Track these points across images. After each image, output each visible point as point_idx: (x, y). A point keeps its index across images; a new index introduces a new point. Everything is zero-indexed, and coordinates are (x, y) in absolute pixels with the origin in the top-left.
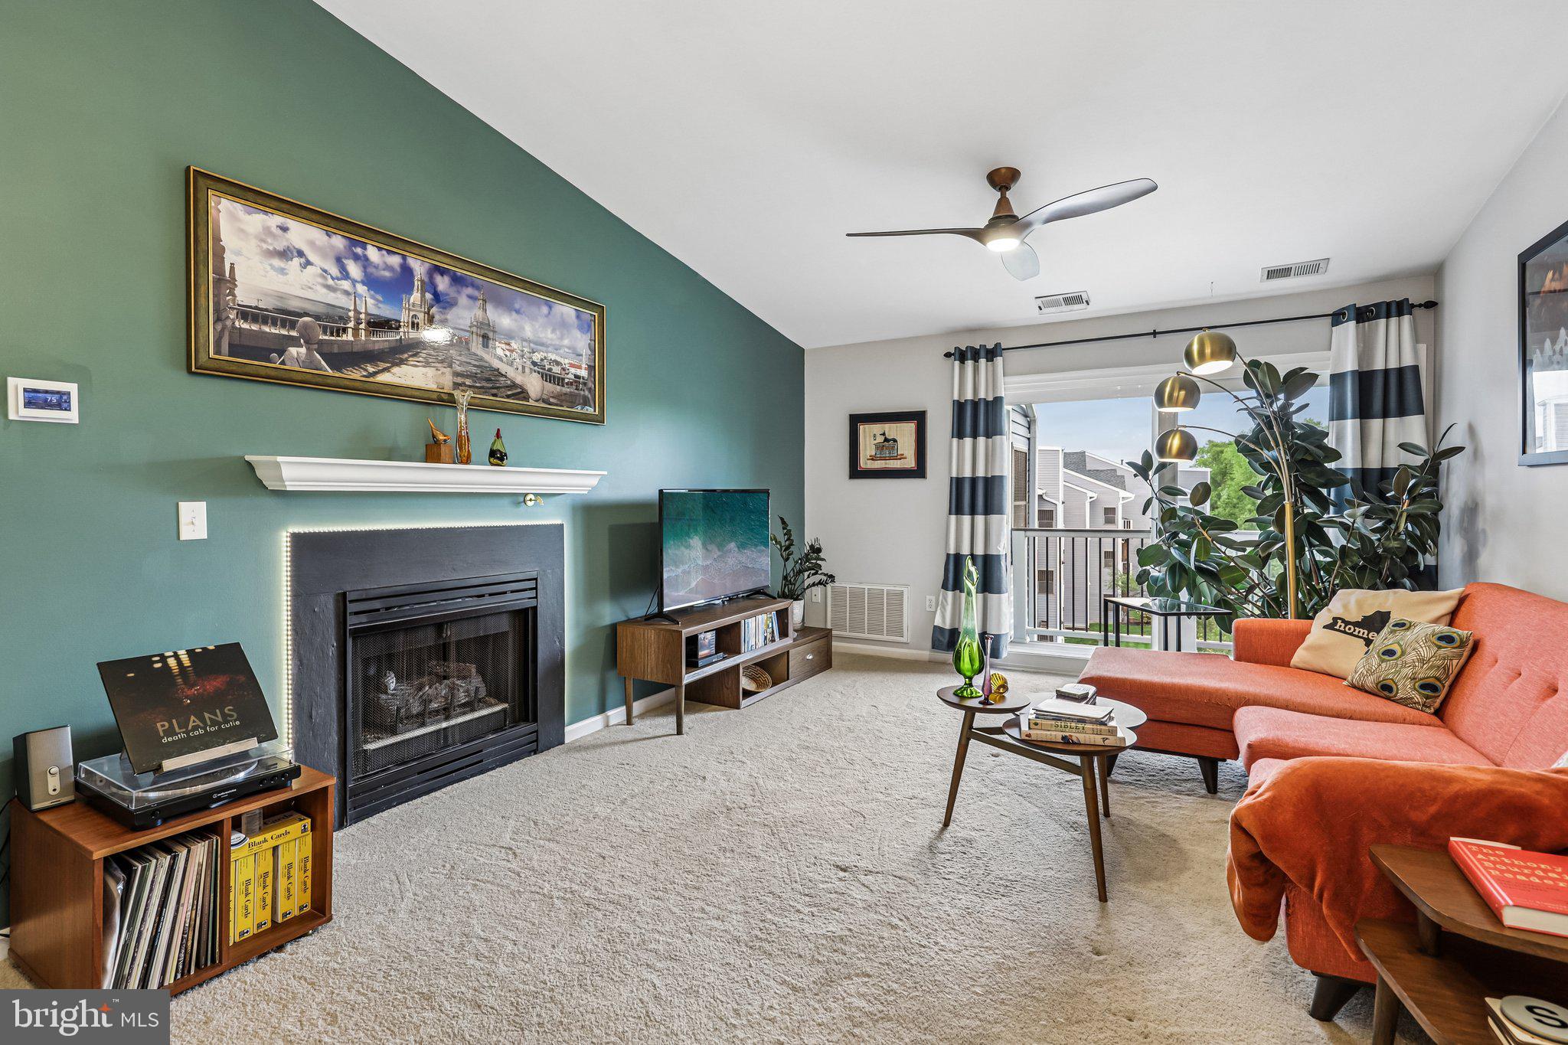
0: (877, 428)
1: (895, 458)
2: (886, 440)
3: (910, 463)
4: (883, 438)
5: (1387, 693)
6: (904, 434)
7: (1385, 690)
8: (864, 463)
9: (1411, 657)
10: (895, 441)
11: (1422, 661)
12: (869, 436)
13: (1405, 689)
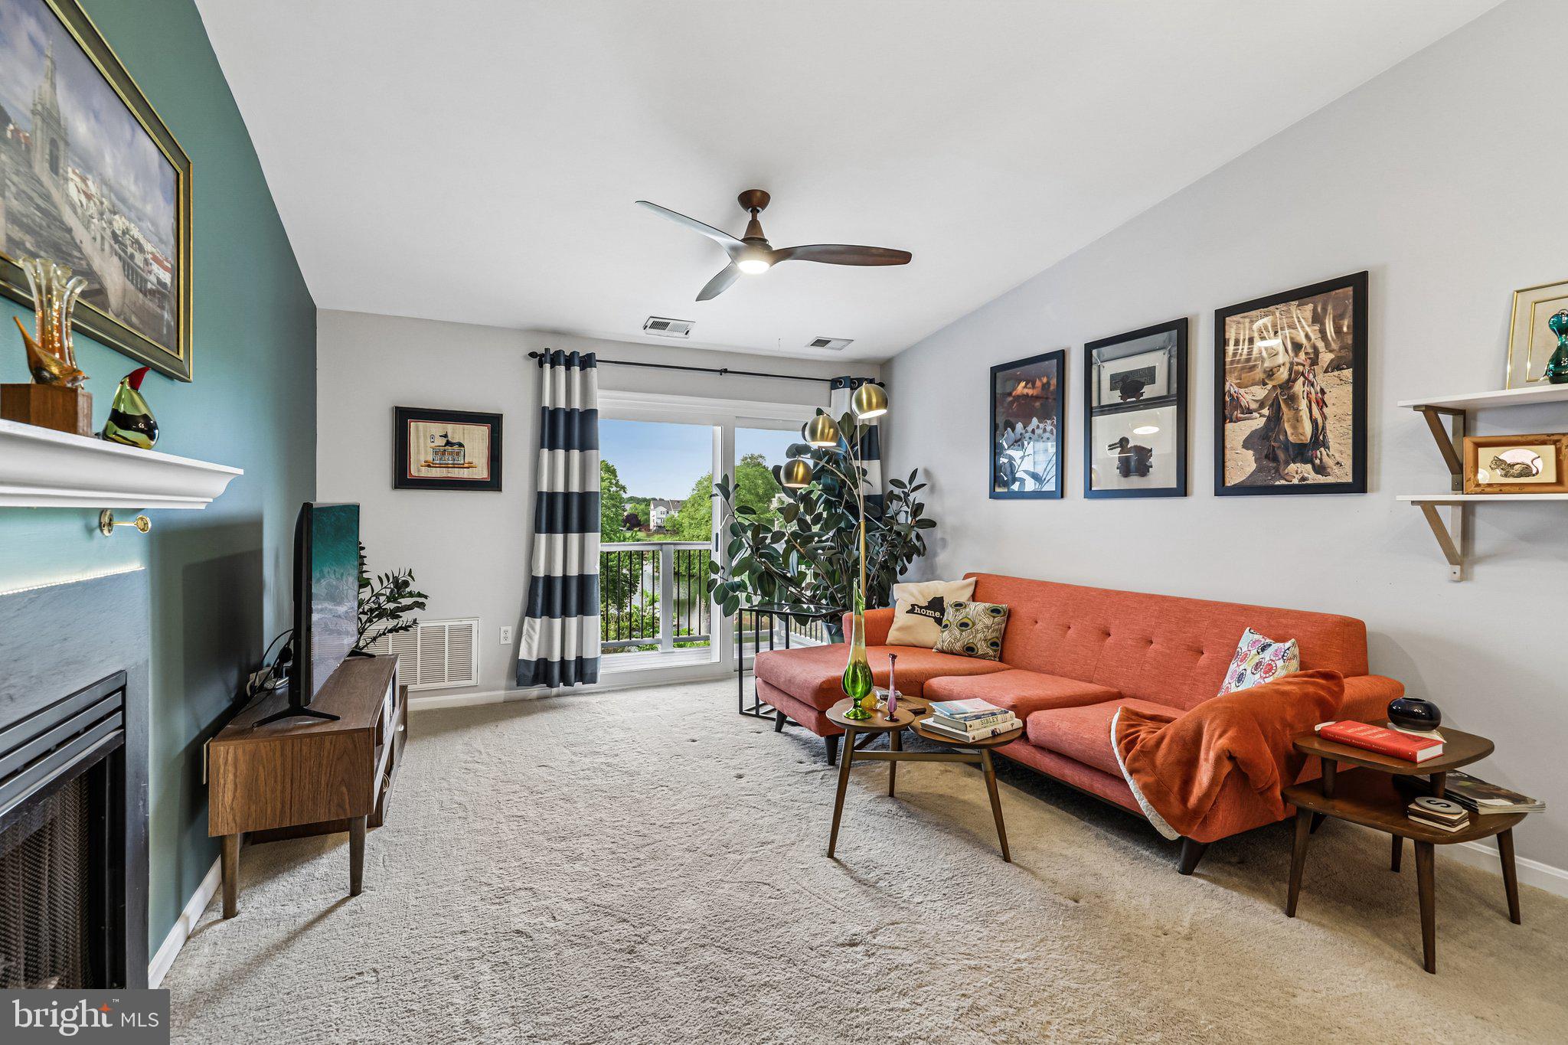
0: (436, 428)
1: (461, 467)
2: (448, 443)
3: (482, 472)
4: (444, 441)
5: (970, 653)
6: (476, 439)
7: (969, 651)
8: (416, 470)
9: (979, 626)
10: (461, 445)
11: (987, 627)
12: (424, 438)
13: (982, 648)
